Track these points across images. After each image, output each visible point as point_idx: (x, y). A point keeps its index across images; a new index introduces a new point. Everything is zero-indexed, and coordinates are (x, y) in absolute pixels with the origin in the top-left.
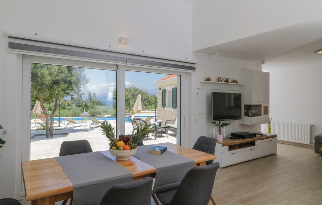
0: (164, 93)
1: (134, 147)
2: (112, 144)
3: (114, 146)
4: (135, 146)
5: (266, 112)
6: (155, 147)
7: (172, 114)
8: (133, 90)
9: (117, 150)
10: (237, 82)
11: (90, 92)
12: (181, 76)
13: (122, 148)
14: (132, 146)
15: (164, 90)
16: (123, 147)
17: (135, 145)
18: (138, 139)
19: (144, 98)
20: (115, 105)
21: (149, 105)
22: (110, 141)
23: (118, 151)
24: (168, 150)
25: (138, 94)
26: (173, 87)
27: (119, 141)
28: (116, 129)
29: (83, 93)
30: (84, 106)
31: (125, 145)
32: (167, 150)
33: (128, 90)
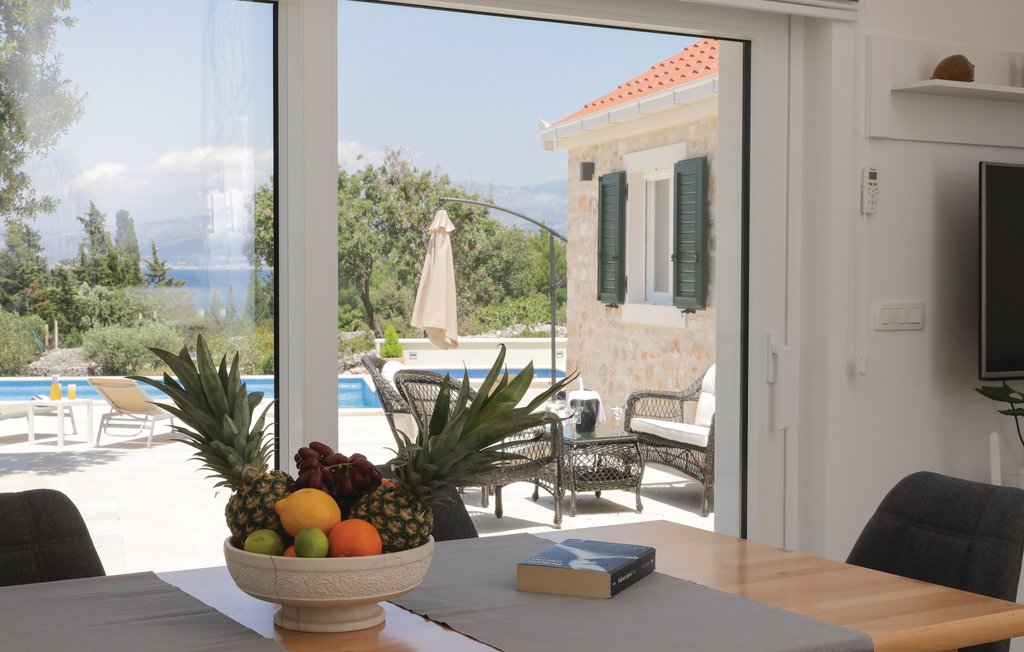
0: (613, 200)
1: (408, 538)
2: (243, 509)
3: (263, 526)
4: (420, 525)
6: (569, 542)
7: (675, 346)
8: (394, 190)
9: (281, 553)
11: (93, 206)
12: (747, 44)
13: (320, 541)
14: (394, 527)
15: (617, 180)
16: (328, 533)
17: (421, 518)
18: (438, 476)
19: (472, 246)
20: (269, 297)
21: (508, 299)
22: (228, 493)
23: (289, 561)
24: (661, 566)
25: (426, 219)
26: (678, 153)
27: (293, 486)
28: (277, 404)
29: (38, 198)
30: (53, 307)
31: (345, 516)
32: (658, 569)
33: (356, 192)
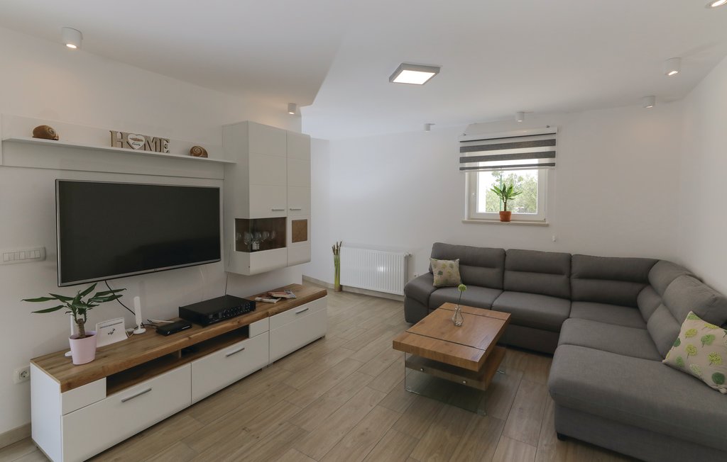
5: (301, 232)
10: (205, 154)
